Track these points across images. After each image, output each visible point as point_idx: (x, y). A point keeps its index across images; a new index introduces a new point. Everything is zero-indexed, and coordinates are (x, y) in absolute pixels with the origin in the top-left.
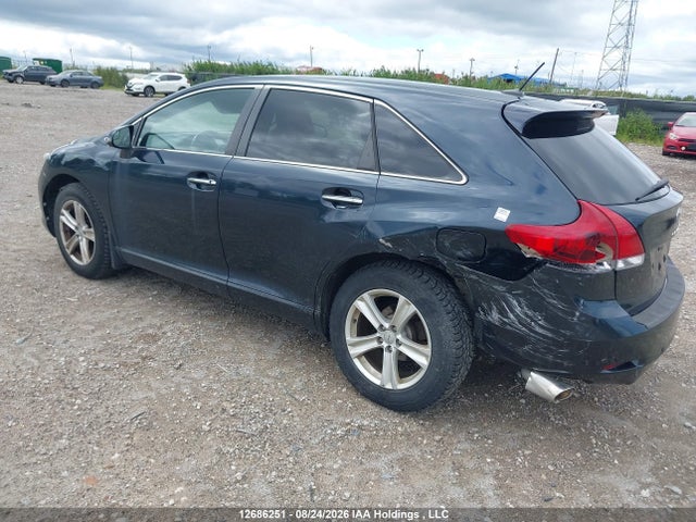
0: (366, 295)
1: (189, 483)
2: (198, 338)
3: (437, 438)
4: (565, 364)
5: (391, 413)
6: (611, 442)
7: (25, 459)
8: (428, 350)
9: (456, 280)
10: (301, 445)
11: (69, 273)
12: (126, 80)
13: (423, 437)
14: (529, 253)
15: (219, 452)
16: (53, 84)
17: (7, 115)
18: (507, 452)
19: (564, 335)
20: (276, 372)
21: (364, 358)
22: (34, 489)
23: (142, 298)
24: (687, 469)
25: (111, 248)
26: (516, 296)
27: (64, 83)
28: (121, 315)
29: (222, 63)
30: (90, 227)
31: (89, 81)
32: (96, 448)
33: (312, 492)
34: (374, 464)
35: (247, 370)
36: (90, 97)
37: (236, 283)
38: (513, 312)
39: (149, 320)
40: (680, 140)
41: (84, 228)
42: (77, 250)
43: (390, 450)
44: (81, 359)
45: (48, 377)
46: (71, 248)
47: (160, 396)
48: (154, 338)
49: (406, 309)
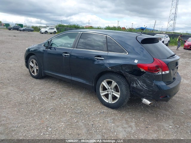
0: (105, 81)
1: (64, 123)
2: (64, 92)
3: (122, 114)
4: (151, 96)
5: (111, 109)
6: (163, 116)
7: (27, 117)
8: (119, 94)
9: (126, 77)
10: (90, 115)
11: (31, 77)
12: (40, 30)
13: (118, 114)
14: (142, 70)
15: (71, 116)
16: (21, 31)
17: (10, 39)
18: (138, 118)
19: (150, 89)
20: (83, 100)
21: (104, 96)
22: (30, 123)
23: (50, 83)
24: (181, 122)
25: (42, 71)
26: (139, 80)
27: (24, 30)
28: (45, 87)
29: (65, 25)
30: (37, 66)
31: (30, 30)
32: (43, 115)
33: (93, 125)
34: (106, 119)
35: (76, 99)
36: (31, 34)
37: (73, 78)
38: (139, 84)
39: (52, 88)
40: (188, 45)
41: (36, 66)
42: (33, 72)
43: (110, 117)
44: (37, 96)
45: (30, 100)
46: (32, 71)
47: (56, 105)
48: (54, 92)
49: (114, 84)
